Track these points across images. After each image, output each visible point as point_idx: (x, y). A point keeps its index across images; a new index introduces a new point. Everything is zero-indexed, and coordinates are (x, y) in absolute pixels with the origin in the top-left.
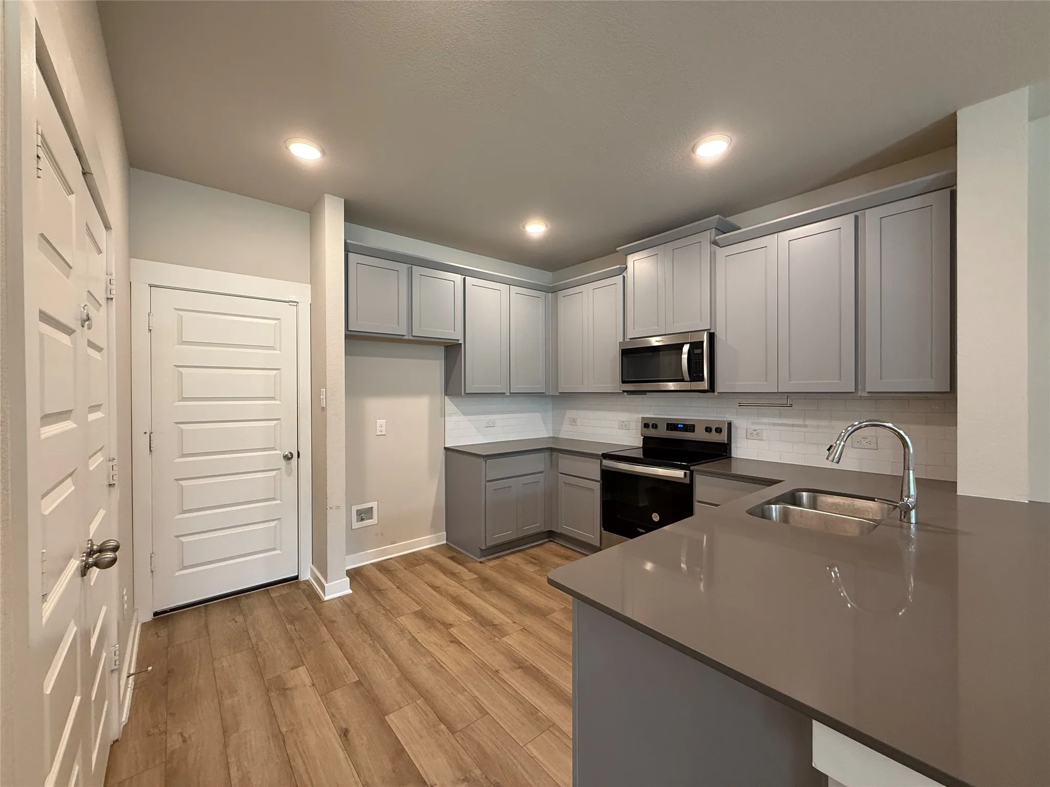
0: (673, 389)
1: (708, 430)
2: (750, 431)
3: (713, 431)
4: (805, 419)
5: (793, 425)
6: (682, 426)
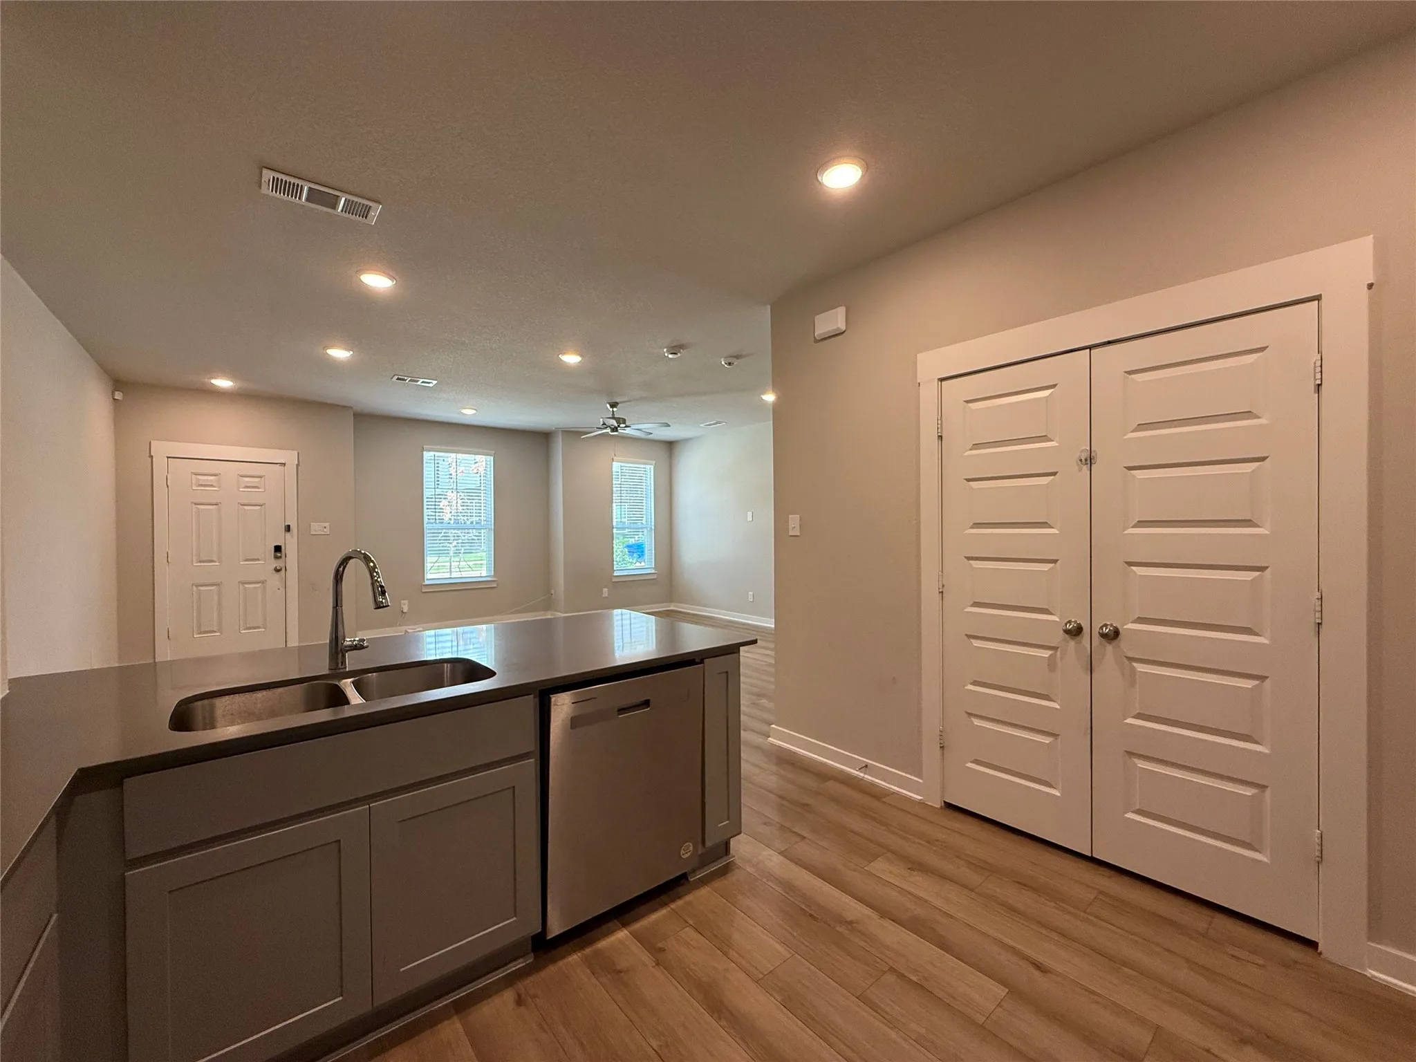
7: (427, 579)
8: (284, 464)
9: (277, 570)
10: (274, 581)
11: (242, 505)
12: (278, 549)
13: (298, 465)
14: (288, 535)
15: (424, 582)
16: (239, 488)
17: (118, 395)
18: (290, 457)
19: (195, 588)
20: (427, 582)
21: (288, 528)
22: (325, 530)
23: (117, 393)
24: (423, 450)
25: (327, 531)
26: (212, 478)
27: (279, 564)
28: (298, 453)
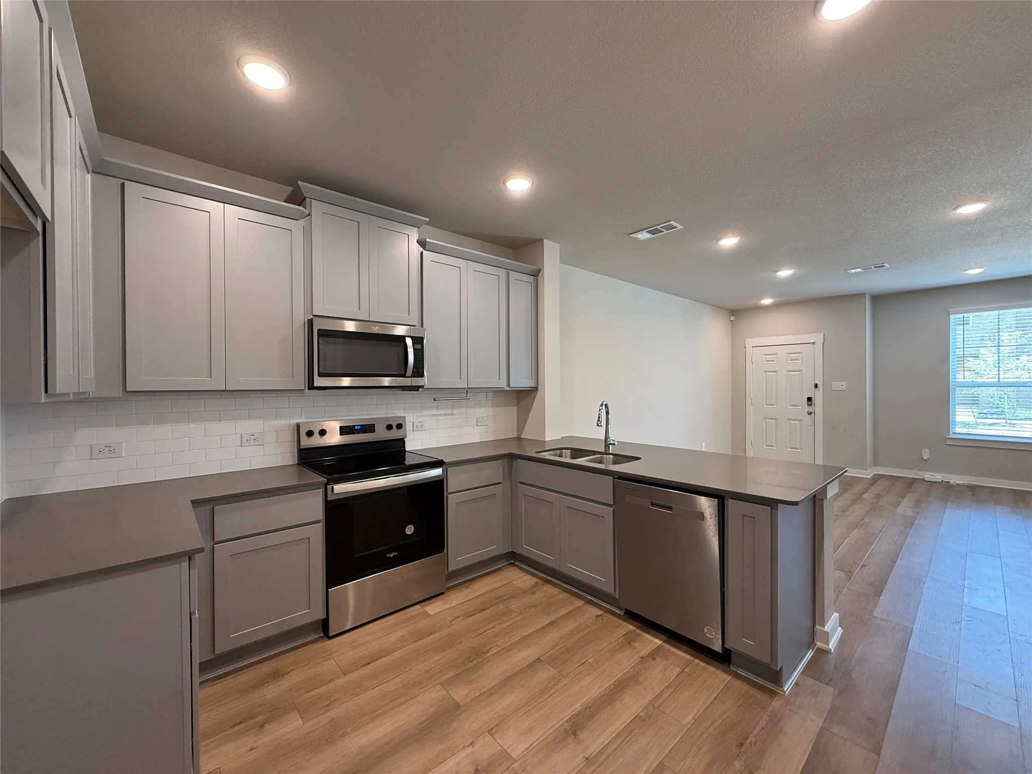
0: (387, 384)
1: (389, 427)
2: (416, 424)
3: (395, 427)
4: (453, 408)
5: (445, 415)
6: (360, 427)
7: (954, 433)
8: (814, 343)
9: (810, 414)
10: (808, 420)
11: (789, 371)
12: (809, 399)
13: (823, 343)
14: (816, 390)
15: (949, 435)
16: (787, 361)
17: (732, 318)
18: (818, 338)
19: (764, 420)
20: (951, 436)
21: (816, 386)
22: (843, 387)
23: (731, 317)
24: (949, 313)
25: (844, 388)
26: (772, 356)
27: (810, 409)
28: (824, 334)
